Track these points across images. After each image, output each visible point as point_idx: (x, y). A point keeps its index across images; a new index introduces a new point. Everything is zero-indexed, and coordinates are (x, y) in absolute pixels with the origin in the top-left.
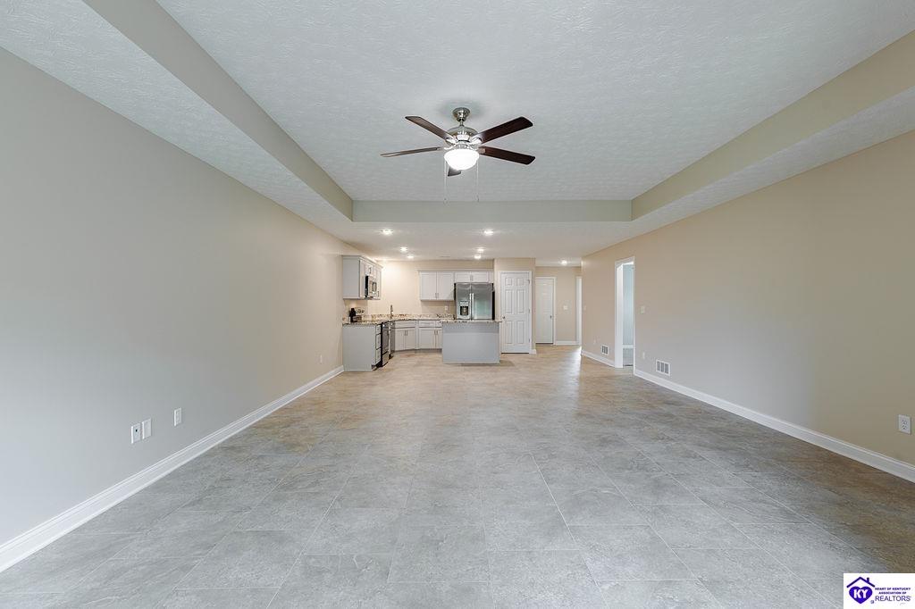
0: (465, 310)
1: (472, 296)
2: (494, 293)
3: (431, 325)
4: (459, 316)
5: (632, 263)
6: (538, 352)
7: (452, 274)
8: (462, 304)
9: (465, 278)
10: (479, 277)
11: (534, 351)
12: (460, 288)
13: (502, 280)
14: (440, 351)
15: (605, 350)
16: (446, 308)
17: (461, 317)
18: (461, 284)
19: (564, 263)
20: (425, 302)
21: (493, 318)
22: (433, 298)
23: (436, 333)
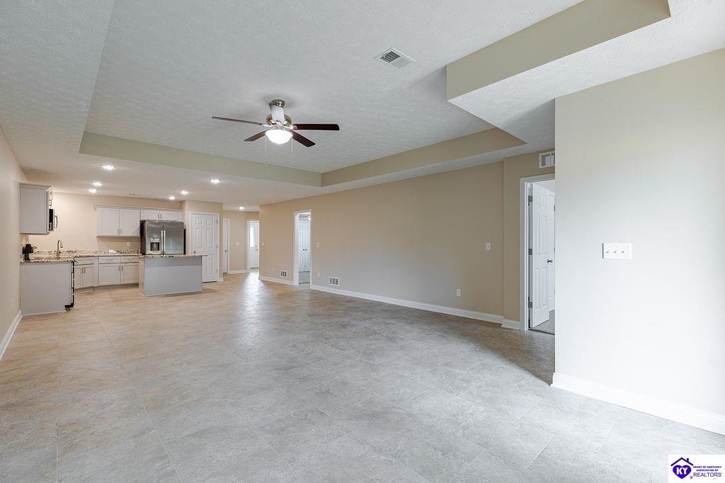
0: (155, 246)
1: (163, 233)
2: (185, 230)
3: (115, 261)
4: (148, 252)
5: (309, 214)
6: (225, 280)
7: (138, 211)
8: (152, 240)
9: (152, 215)
10: (168, 216)
11: (222, 280)
12: (150, 225)
13: (192, 220)
14: (136, 285)
15: (284, 274)
16: (128, 244)
17: (151, 252)
18: (152, 222)
19: (241, 208)
20: (102, 238)
21: (185, 253)
22: (115, 234)
23: (121, 269)
